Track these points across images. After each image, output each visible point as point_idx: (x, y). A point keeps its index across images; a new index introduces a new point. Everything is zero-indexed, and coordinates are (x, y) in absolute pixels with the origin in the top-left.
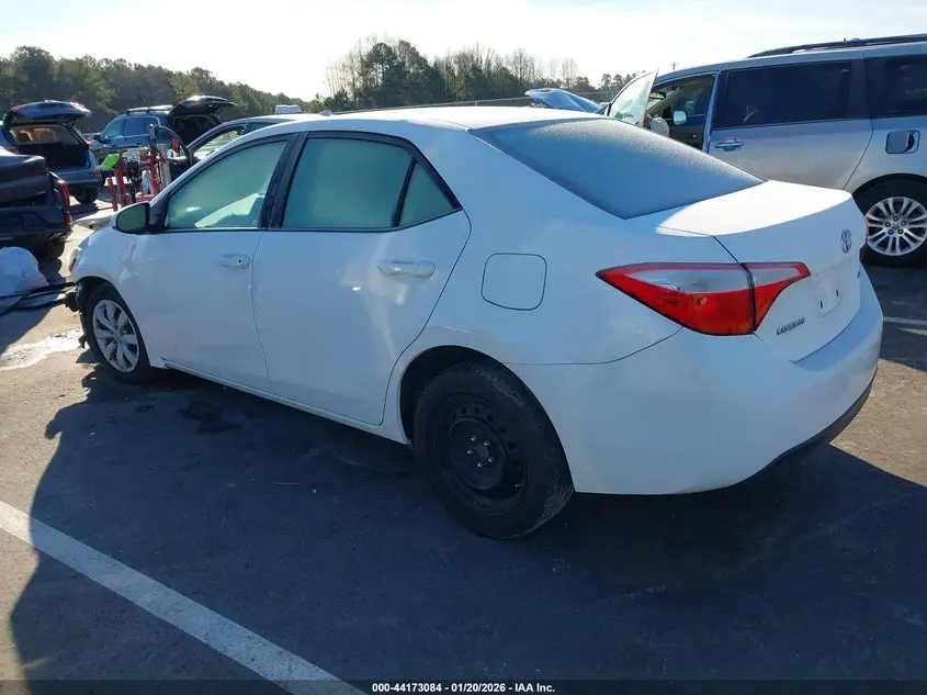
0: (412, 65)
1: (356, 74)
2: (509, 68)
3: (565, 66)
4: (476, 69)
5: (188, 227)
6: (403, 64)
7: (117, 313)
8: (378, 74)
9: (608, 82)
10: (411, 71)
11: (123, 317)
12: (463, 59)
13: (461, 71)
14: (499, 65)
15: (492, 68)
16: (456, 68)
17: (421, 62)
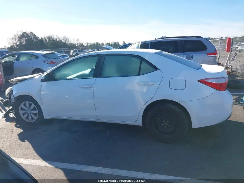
0: (34, 38)
1: (17, 41)
2: (62, 40)
3: (77, 40)
4: (53, 40)
5: (64, 79)
6: (32, 38)
7: (30, 105)
8: (24, 41)
9: (88, 45)
10: (34, 40)
11: (33, 106)
12: (49, 38)
13: (49, 41)
14: (59, 39)
15: (57, 40)
16: (47, 40)
17: (37, 38)
